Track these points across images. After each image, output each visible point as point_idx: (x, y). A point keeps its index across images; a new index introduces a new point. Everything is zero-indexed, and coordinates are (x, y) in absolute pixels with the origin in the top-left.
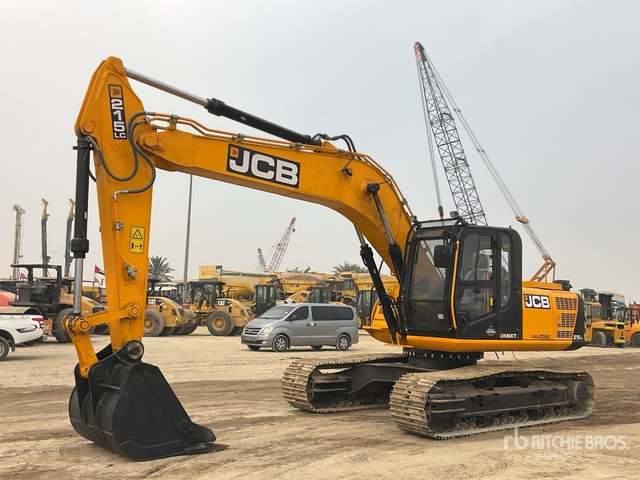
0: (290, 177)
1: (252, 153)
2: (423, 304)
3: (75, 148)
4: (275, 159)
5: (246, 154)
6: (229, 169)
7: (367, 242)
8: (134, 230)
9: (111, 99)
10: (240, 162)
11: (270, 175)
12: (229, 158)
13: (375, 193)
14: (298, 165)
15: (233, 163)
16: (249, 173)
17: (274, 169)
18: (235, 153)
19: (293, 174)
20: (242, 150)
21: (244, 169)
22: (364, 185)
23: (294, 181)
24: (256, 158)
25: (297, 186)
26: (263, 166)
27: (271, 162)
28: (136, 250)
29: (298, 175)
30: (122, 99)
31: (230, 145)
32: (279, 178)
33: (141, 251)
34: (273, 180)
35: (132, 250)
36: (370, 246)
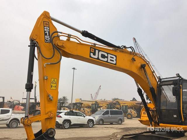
0: (113, 61)
1: (99, 51)
2: (164, 111)
3: (29, 46)
4: (108, 54)
5: (97, 51)
6: (90, 57)
7: (140, 87)
8: (53, 80)
9: (44, 27)
10: (94, 54)
11: (106, 60)
12: (91, 52)
13: (144, 68)
14: (116, 56)
15: (92, 54)
16: (98, 58)
17: (107, 57)
18: (92, 50)
19: (114, 59)
20: (95, 50)
21: (96, 57)
22: (139, 65)
23: (114, 62)
24: (101, 53)
25: (116, 64)
26: (103, 56)
27: (106, 55)
28: (53, 88)
29: (116, 60)
30: (49, 27)
31: (91, 48)
32: (109, 61)
33: (55, 89)
34: (107, 62)
35: (51, 88)
36: (141, 88)
